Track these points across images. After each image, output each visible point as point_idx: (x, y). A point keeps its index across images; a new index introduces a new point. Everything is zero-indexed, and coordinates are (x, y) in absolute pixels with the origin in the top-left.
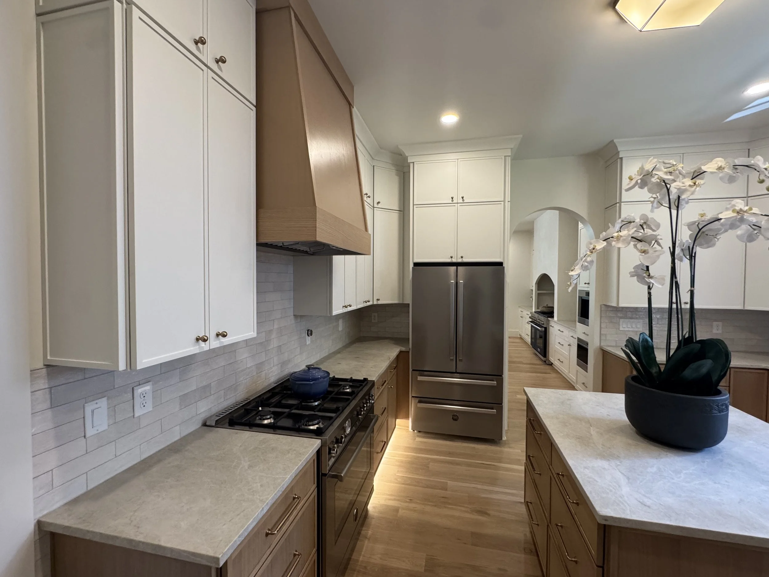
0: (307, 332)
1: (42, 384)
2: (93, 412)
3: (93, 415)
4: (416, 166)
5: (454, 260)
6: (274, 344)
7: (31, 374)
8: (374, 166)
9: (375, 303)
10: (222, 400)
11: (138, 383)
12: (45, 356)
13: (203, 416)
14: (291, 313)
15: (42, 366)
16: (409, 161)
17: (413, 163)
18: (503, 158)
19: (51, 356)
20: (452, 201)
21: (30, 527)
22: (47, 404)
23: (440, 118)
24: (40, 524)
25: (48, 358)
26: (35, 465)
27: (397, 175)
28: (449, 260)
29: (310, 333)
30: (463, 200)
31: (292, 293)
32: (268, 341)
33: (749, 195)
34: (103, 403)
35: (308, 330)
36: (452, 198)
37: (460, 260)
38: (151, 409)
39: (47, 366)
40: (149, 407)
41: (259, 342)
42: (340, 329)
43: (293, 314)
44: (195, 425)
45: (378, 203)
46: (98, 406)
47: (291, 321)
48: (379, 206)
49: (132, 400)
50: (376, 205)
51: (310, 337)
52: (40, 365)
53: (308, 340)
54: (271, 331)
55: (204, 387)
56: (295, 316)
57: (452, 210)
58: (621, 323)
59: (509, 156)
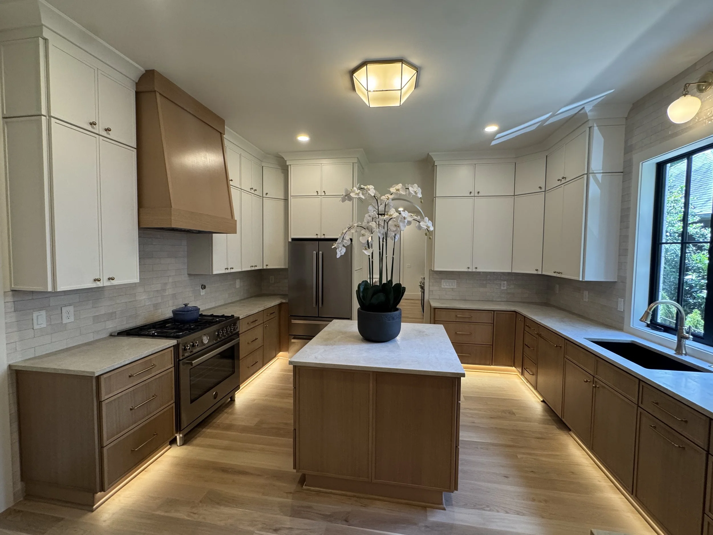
0: (201, 286)
1: (10, 299)
2: (37, 316)
3: (37, 318)
4: (292, 167)
5: (319, 237)
6: (169, 291)
7: (4, 294)
8: (263, 167)
9: (265, 267)
10: (125, 323)
11: (65, 305)
12: (11, 285)
13: (110, 331)
14: (186, 272)
15: (9, 290)
16: (287, 164)
17: (290, 165)
18: (352, 164)
19: (14, 286)
20: (318, 194)
21: (5, 367)
22: (13, 309)
23: (296, 138)
24: (10, 366)
25: (13, 286)
26: (7, 337)
27: (283, 173)
28: (315, 237)
29: (204, 287)
30: (325, 194)
31: (186, 260)
32: (164, 290)
33: (515, 194)
34: (43, 313)
35: (202, 285)
36: (317, 192)
37: (323, 237)
38: (73, 321)
39: (13, 291)
40: (72, 319)
41: (155, 290)
42: (238, 286)
43: (186, 273)
44: (105, 335)
45: (267, 194)
46: (40, 314)
47: (185, 277)
48: (267, 196)
49: (61, 314)
50: (264, 195)
51: (204, 290)
52: (8, 289)
53: (203, 292)
54: (166, 284)
55: (112, 313)
56: (190, 275)
57: (317, 200)
58: (442, 282)
59: (356, 163)
